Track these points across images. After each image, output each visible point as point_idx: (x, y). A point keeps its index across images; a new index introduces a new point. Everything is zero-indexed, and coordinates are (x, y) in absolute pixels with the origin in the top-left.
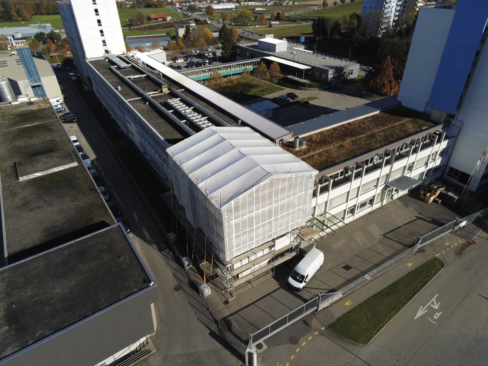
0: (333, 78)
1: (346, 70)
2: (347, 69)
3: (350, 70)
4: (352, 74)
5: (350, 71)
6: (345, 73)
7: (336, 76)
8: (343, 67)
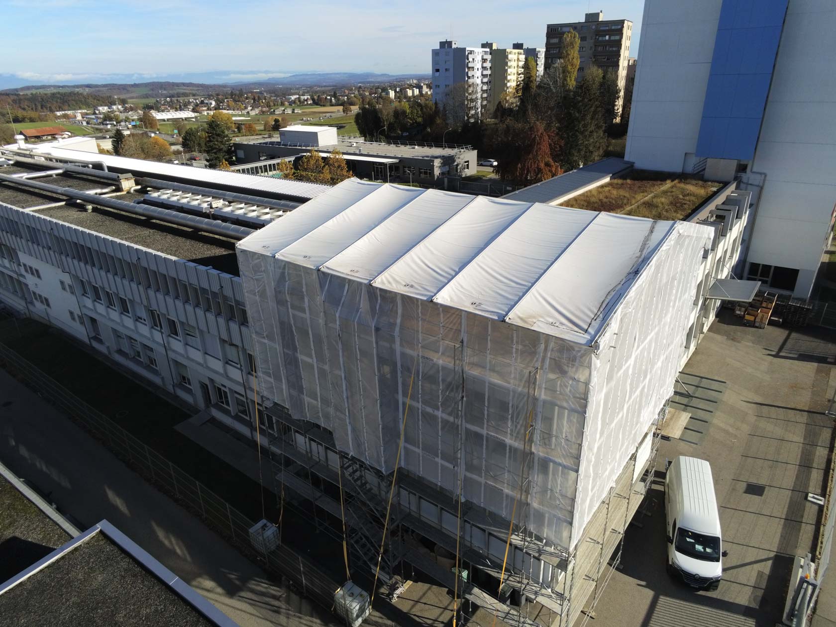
0: (442, 174)
1: (460, 160)
2: (459, 158)
3: (464, 161)
4: (468, 168)
5: (466, 162)
6: (457, 165)
7: (444, 170)
8: (453, 156)
